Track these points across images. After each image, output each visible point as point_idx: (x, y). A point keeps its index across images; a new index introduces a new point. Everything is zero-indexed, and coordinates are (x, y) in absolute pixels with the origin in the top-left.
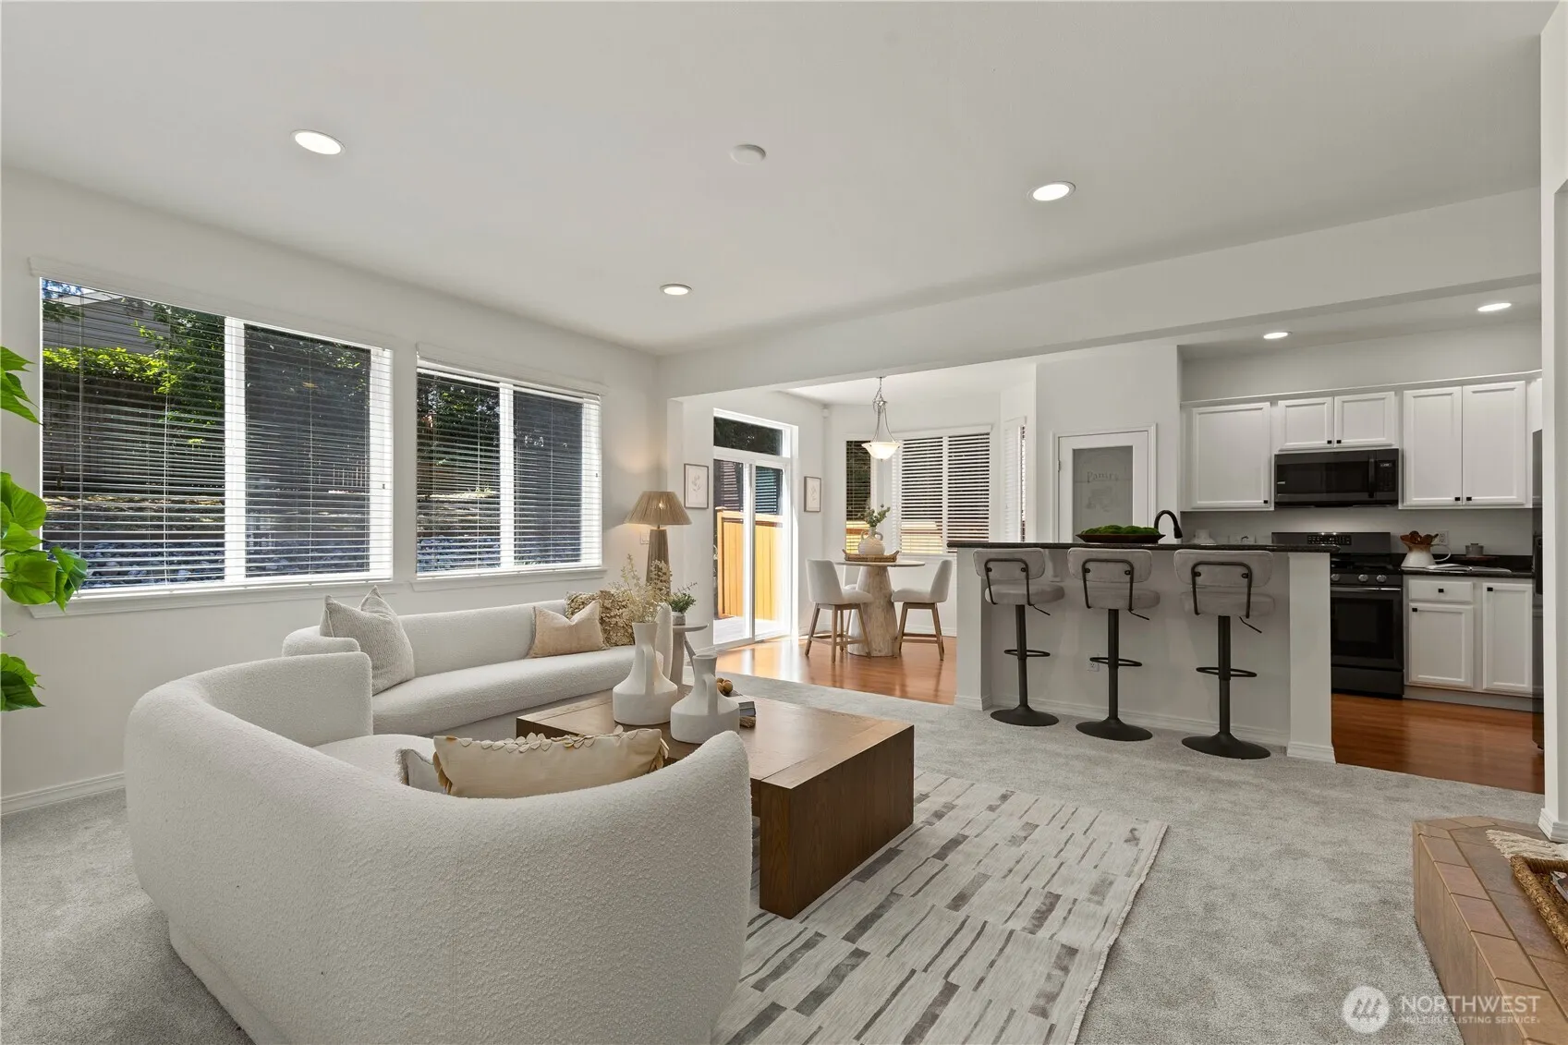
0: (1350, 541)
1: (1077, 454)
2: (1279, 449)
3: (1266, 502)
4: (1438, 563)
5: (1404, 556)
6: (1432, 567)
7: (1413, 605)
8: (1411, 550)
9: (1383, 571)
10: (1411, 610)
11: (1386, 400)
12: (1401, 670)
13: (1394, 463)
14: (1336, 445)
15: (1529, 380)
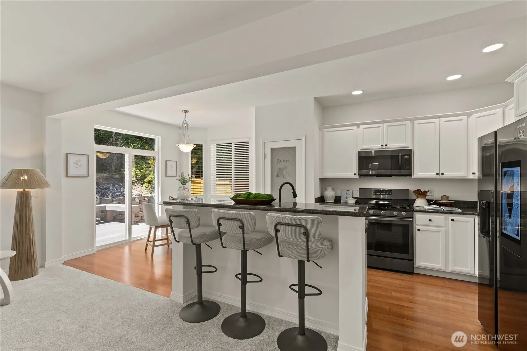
0: (392, 193)
1: (272, 150)
2: (360, 149)
3: (355, 174)
4: (429, 205)
5: (415, 200)
6: (427, 207)
7: (418, 227)
8: (417, 198)
9: (404, 209)
10: (417, 230)
11: (406, 125)
12: (413, 260)
13: (410, 156)
14: (385, 147)
15: (469, 115)
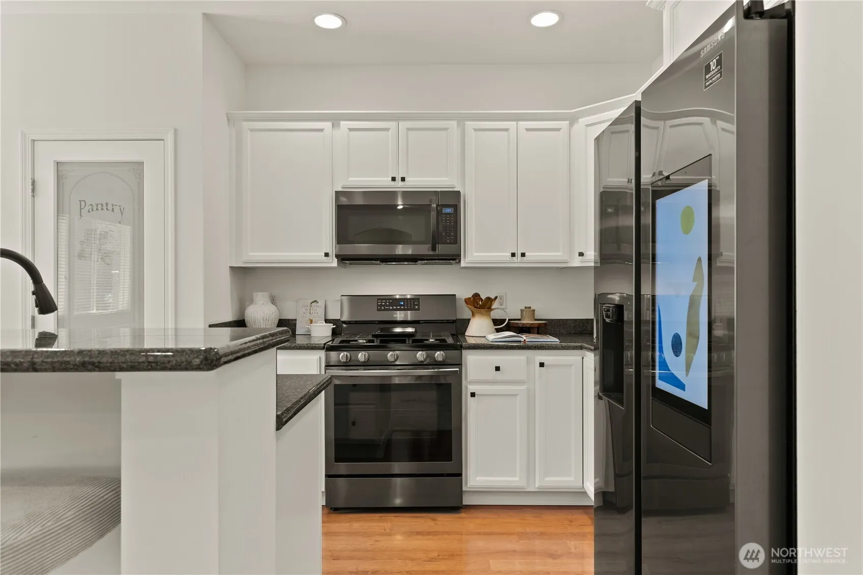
0: (418, 305)
2: (339, 185)
3: (327, 255)
4: (498, 331)
5: (467, 322)
6: (493, 337)
7: (472, 388)
8: (473, 315)
9: (441, 345)
10: (469, 395)
11: (449, 130)
12: (460, 475)
13: (456, 207)
14: (401, 184)
15: (573, 120)
